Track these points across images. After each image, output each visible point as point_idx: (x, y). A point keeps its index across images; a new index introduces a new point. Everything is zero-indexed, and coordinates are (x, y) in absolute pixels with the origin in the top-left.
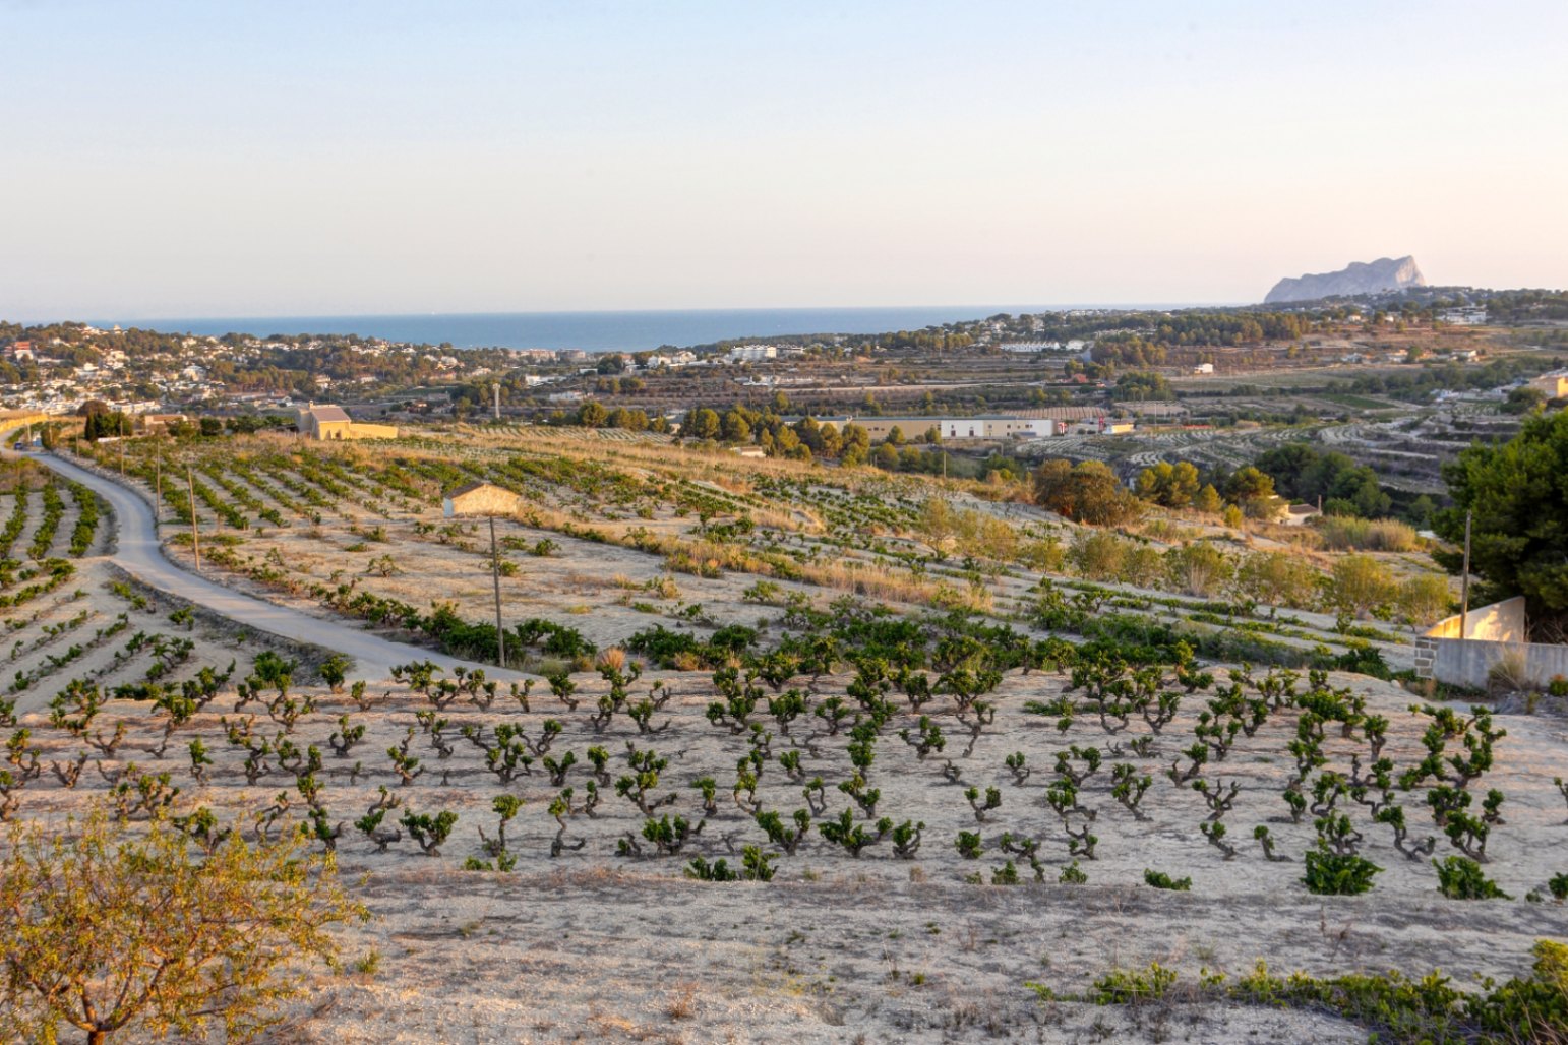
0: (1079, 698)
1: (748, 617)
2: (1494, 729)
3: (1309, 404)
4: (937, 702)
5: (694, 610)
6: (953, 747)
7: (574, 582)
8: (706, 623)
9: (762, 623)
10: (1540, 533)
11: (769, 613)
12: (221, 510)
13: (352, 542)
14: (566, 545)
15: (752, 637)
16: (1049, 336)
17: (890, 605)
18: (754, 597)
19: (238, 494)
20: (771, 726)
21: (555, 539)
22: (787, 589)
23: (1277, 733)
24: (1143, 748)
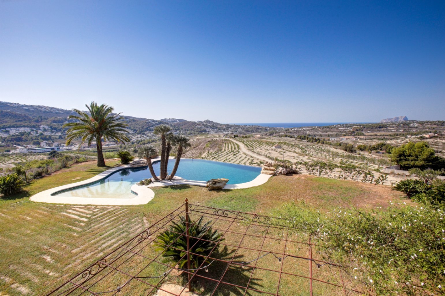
0: (342, 171)
1: (307, 161)
2: (387, 177)
3: (386, 137)
4: (327, 170)
5: (302, 160)
6: (329, 174)
7: (289, 156)
8: (303, 161)
9: (309, 161)
10: (401, 158)
11: (310, 160)
12: (250, 146)
13: (265, 150)
14: (287, 152)
15: (308, 163)
16: (346, 127)
17: (323, 161)
18: (309, 159)
19: (252, 144)
20: (311, 171)
21: (286, 151)
22: (312, 158)
23: (363, 175)
24: (348, 176)
